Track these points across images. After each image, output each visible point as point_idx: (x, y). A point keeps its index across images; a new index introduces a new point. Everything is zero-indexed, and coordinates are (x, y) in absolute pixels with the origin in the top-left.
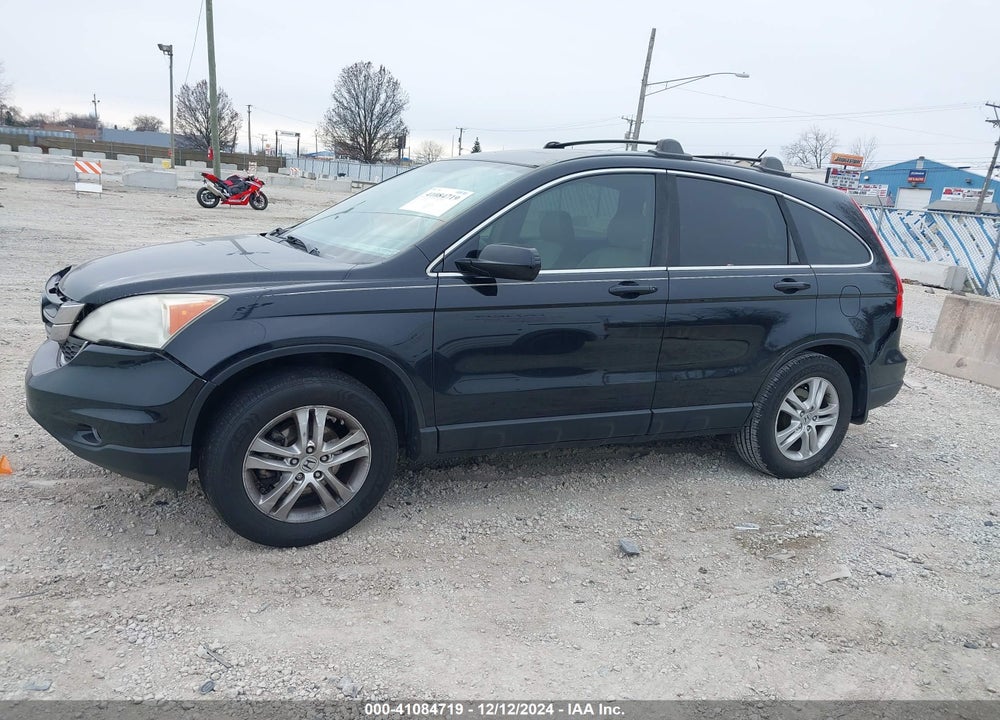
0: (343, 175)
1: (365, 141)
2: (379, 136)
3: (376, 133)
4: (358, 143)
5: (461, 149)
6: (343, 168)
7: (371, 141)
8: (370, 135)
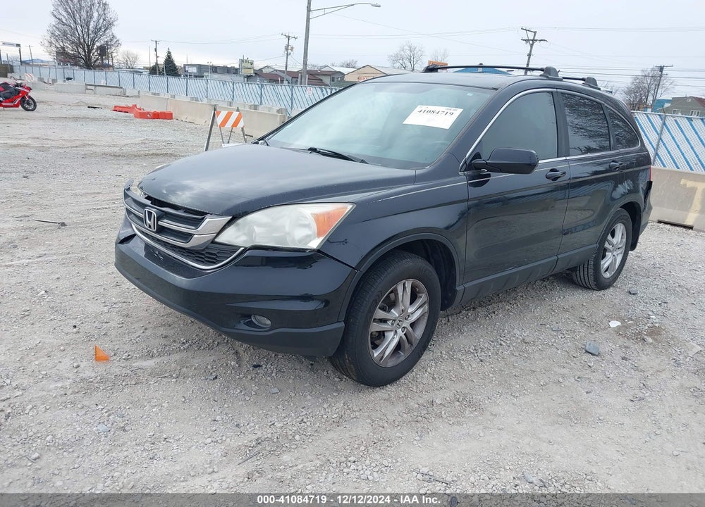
0: (71, 79)
1: (85, 52)
2: (95, 47)
3: (93, 45)
4: (79, 53)
5: (157, 57)
6: (69, 73)
7: (90, 51)
8: (88, 46)
